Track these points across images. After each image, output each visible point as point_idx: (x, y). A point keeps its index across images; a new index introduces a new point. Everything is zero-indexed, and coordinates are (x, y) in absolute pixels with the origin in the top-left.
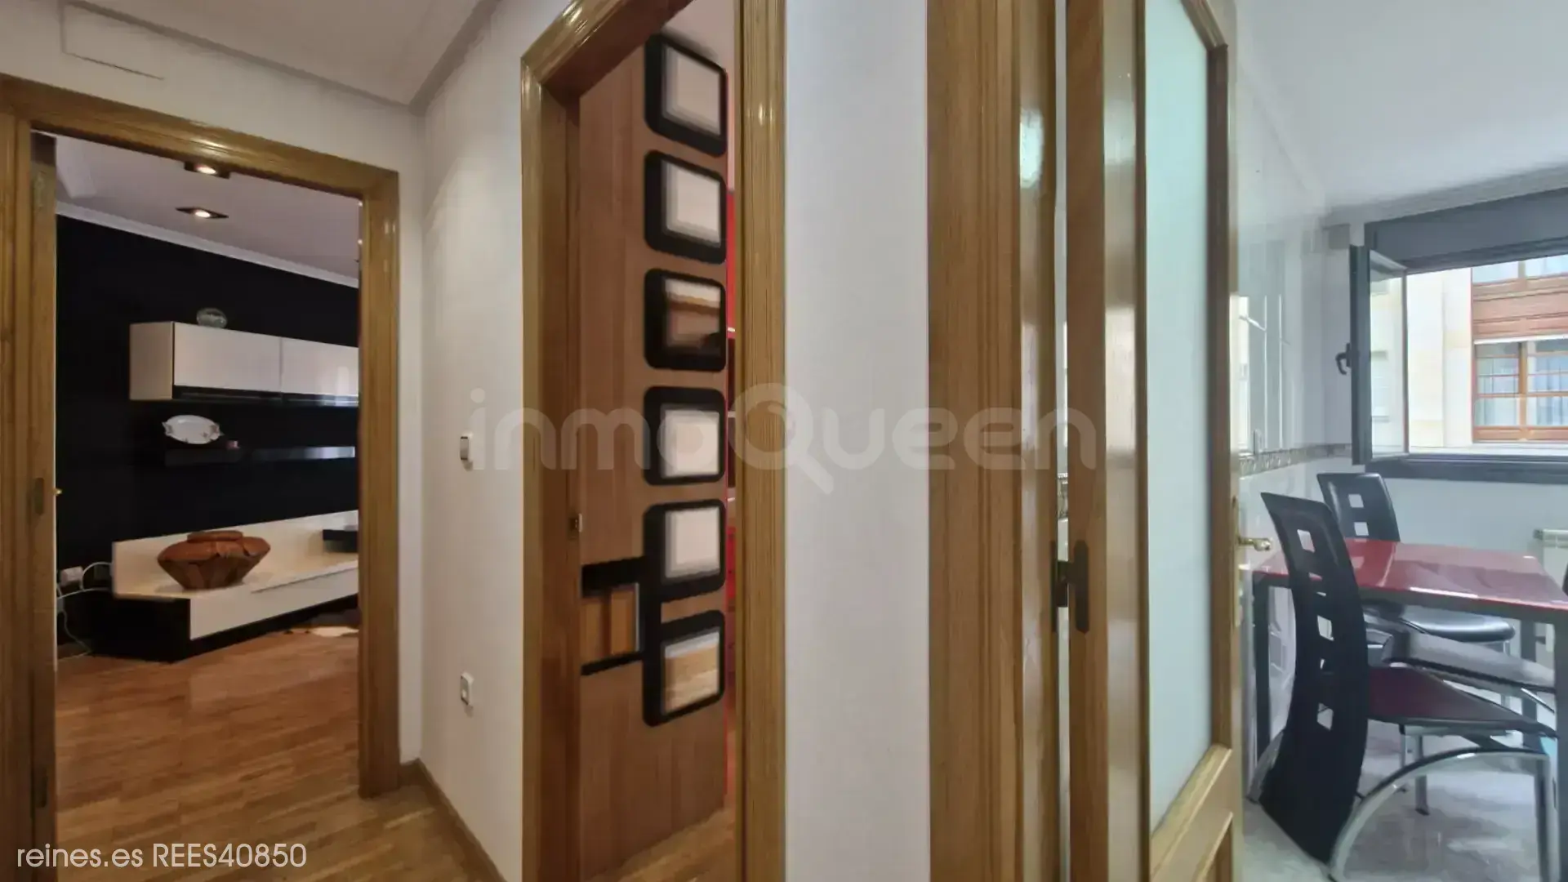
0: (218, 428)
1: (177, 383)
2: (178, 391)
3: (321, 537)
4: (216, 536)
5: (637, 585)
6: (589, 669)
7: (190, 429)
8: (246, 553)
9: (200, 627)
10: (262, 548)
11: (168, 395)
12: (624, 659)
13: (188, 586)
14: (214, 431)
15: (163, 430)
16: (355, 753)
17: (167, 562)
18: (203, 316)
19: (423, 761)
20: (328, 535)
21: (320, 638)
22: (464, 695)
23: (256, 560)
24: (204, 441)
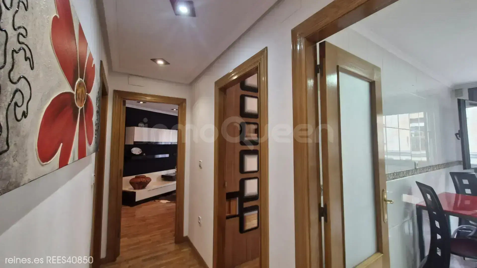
0: (141, 151)
1: (134, 141)
2: (135, 142)
3: (161, 176)
4: (141, 177)
5: (238, 198)
6: (228, 218)
7: (136, 151)
8: (147, 181)
9: (138, 199)
10: (149, 180)
11: (133, 144)
12: (235, 216)
13: (135, 189)
14: (140, 151)
15: (131, 151)
16: (174, 233)
17: (132, 183)
18: (139, 125)
19: (188, 236)
20: (163, 176)
21: (162, 203)
22: (199, 221)
23: (149, 182)
24: (138, 154)
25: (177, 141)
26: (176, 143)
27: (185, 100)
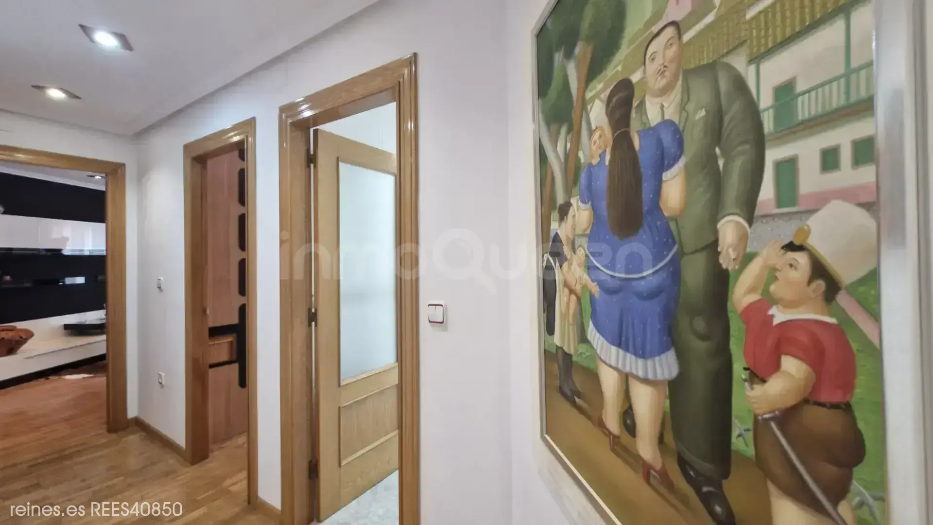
3: (63, 327)
6: (213, 367)
8: (21, 337)
10: (29, 334)
12: (228, 362)
19: (139, 415)
20: (67, 327)
22: (160, 381)
23: (26, 341)
25: (105, 249)
26: (104, 253)
27: (123, 166)
